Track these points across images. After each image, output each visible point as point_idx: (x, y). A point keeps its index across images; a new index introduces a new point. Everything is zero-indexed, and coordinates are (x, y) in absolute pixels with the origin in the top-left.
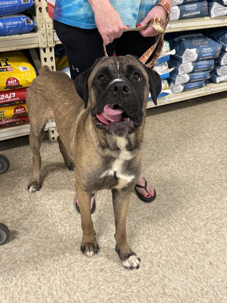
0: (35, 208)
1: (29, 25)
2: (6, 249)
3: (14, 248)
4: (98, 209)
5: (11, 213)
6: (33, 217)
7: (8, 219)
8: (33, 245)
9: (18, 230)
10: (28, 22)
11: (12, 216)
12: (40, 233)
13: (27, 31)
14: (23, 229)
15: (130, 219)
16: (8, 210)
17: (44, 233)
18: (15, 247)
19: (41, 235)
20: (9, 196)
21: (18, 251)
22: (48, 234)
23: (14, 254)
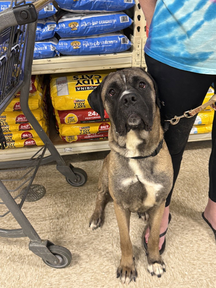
0: (102, 233)
1: (125, 44)
2: (66, 274)
3: (74, 275)
4: (168, 251)
5: (79, 233)
6: (98, 243)
7: (75, 239)
8: (92, 276)
9: (81, 255)
10: (124, 41)
11: (79, 237)
12: (102, 264)
13: (122, 51)
14: (86, 254)
15: (203, 274)
16: (77, 228)
17: (106, 266)
18: (75, 273)
19: (103, 267)
20: (81, 213)
21: (77, 280)
22: (110, 267)
23: (72, 282)
